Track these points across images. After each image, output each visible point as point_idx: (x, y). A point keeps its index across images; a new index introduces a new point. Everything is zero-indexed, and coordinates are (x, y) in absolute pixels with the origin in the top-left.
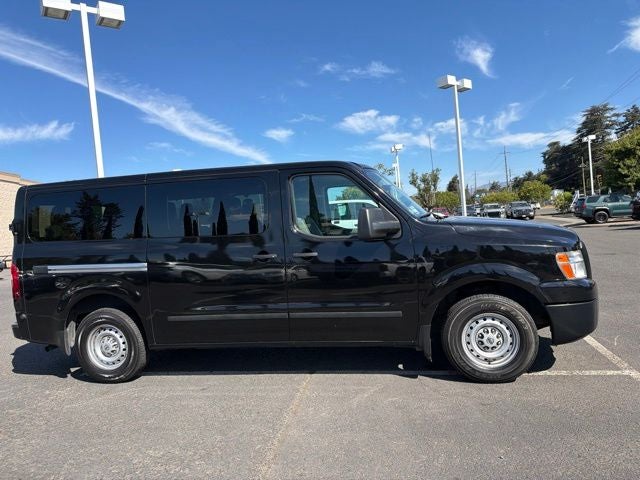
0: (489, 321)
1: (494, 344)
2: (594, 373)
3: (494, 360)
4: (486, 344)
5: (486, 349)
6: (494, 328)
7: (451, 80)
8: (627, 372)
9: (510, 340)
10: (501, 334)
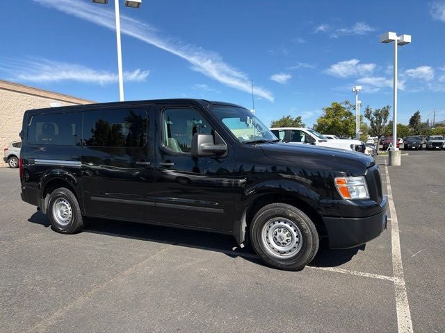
0: (282, 223)
1: (284, 241)
2: (367, 275)
3: (285, 253)
4: (279, 240)
5: (278, 244)
6: (286, 229)
7: (392, 36)
8: (393, 279)
9: (296, 239)
10: (291, 235)
